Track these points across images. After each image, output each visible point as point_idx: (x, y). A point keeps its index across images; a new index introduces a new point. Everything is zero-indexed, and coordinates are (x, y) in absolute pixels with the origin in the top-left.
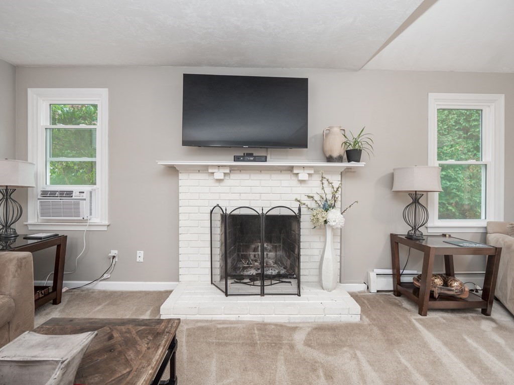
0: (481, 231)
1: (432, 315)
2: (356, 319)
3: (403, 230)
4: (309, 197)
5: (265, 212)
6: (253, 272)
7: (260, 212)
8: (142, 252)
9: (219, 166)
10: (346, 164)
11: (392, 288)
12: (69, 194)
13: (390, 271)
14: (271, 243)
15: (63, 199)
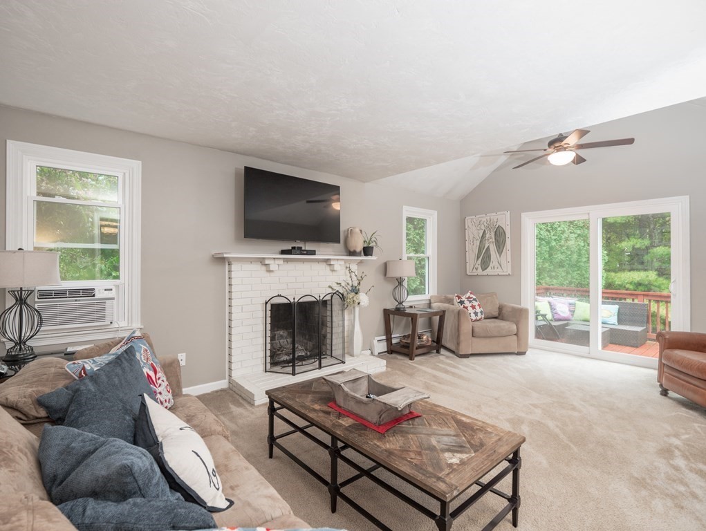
0: (428, 302)
1: (417, 359)
2: (384, 369)
3: (391, 305)
4: (337, 284)
5: (296, 300)
6: (285, 358)
7: (292, 301)
8: (184, 354)
9: (274, 259)
10: (364, 258)
11: (386, 350)
12: (89, 293)
13: (384, 337)
14: (286, 329)
15: (79, 300)
